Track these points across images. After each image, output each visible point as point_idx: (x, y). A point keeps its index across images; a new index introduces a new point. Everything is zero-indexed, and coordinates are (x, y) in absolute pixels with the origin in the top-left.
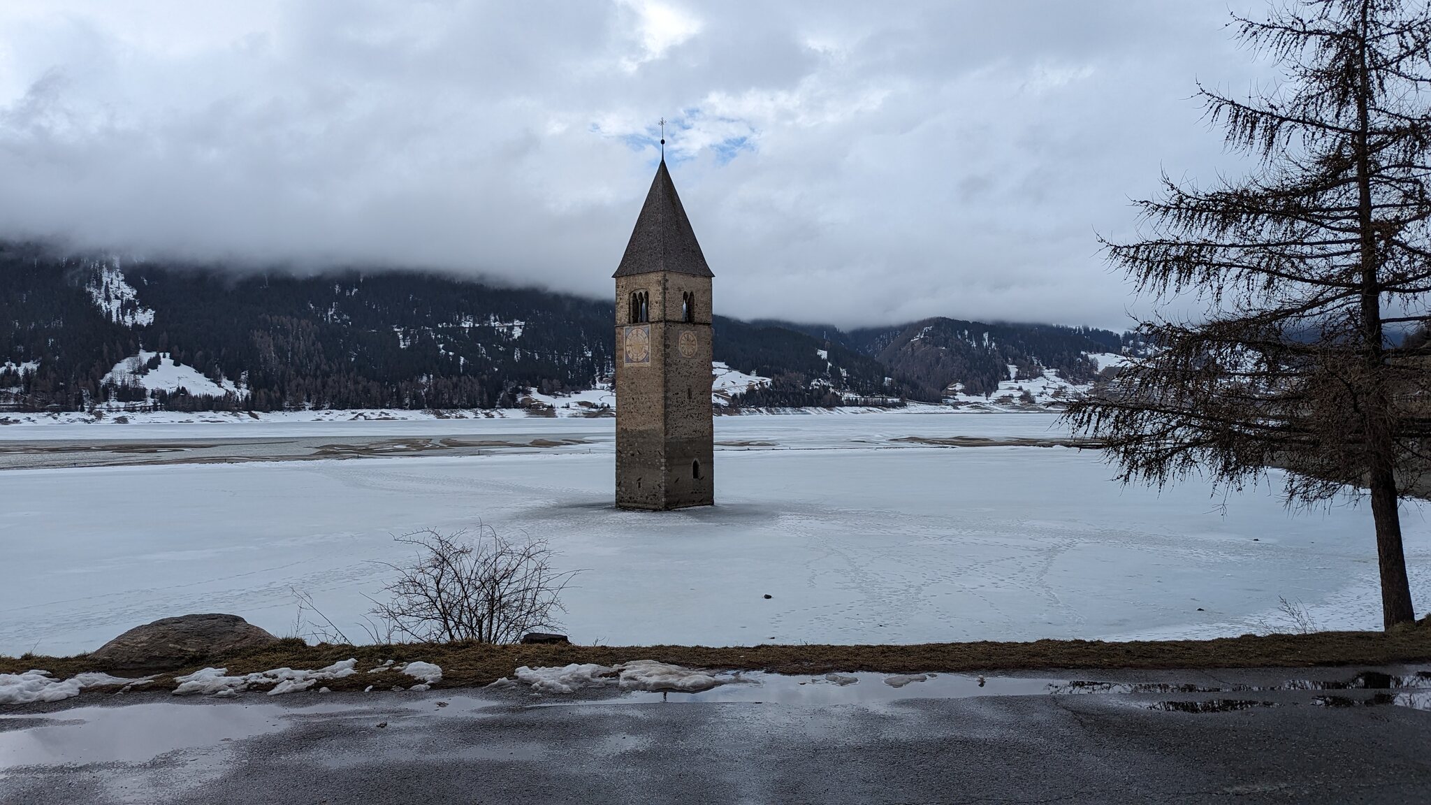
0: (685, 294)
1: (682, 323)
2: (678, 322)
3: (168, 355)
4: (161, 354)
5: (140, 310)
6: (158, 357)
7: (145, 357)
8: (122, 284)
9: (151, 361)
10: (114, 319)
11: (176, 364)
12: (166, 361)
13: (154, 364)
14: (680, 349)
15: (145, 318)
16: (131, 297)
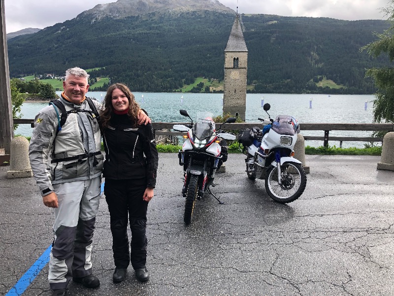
1: (232, 68)
4: (323, 76)
5: (320, 63)
7: (319, 77)
8: (316, 55)
10: (312, 66)
11: (327, 79)
13: (321, 79)
14: (231, 77)
16: (318, 59)
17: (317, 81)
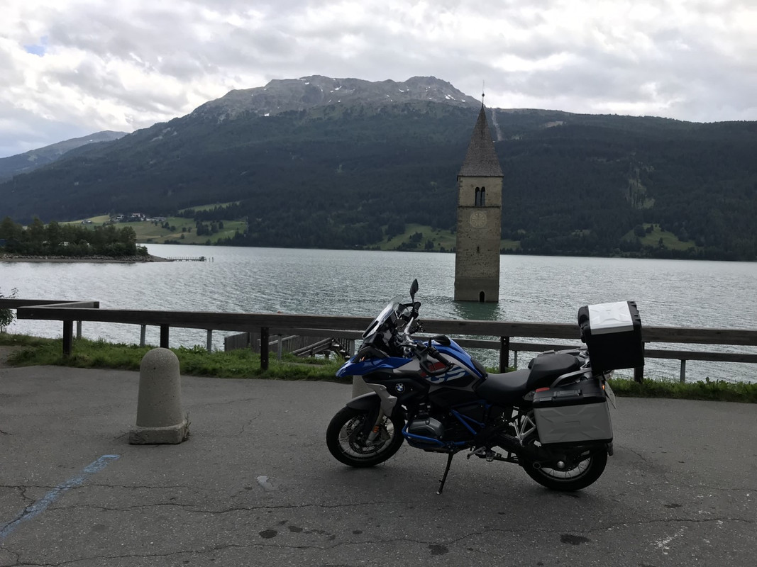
0: (477, 189)
1: (473, 207)
2: (469, 207)
3: (658, 225)
4: (654, 225)
5: (647, 200)
6: (652, 226)
7: (646, 226)
8: (639, 185)
9: (648, 229)
10: (632, 206)
11: (662, 230)
12: (657, 228)
13: (650, 231)
14: (470, 223)
15: (649, 204)
16: (643, 193)
17: (641, 234)
